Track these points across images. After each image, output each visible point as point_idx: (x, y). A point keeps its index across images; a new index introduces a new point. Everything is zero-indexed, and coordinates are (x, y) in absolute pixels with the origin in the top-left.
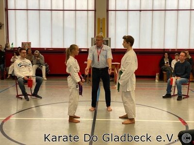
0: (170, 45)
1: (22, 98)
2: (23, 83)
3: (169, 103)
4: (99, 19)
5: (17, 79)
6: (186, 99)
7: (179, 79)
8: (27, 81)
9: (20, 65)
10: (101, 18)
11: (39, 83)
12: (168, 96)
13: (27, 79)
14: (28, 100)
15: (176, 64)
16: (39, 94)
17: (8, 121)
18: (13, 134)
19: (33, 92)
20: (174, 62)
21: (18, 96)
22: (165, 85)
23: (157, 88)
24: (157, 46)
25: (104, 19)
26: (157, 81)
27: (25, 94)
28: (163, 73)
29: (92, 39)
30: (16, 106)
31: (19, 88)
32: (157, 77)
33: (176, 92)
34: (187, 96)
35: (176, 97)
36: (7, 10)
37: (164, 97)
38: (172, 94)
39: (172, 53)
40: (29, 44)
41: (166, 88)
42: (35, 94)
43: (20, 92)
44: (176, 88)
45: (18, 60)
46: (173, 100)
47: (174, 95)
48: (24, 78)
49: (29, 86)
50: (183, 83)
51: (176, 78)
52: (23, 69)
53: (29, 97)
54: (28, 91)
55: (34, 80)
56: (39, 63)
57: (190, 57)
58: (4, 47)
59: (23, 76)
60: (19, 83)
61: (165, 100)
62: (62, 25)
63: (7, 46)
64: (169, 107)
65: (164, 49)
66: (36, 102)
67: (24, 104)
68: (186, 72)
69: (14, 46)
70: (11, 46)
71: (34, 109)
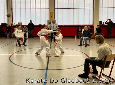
0: (81, 23)
1: (18, 46)
2: (19, 40)
3: (81, 48)
4: (51, 12)
5: (16, 38)
6: (89, 46)
7: (86, 38)
8: (21, 39)
9: (18, 32)
10: (52, 12)
11: (25, 39)
12: (81, 45)
13: (20, 38)
14: (21, 47)
15: (84, 31)
16: (25, 44)
17: (12, 56)
18: (15, 61)
19: (23, 44)
20: (83, 30)
21: (17, 45)
22: (79, 40)
23: (76, 41)
24: (76, 23)
25: (53, 12)
26: (76, 38)
27: (19, 44)
28: (78, 35)
29: (48, 21)
30: (16, 49)
31: (17, 42)
32: (76, 37)
33: (84, 43)
34: (89, 45)
35: (84, 45)
36: (12, 9)
37: (79, 45)
38: (82, 44)
39: (82, 27)
40: (21, 23)
41: (80, 41)
42: (24, 44)
43: (18, 44)
44: (84, 41)
45: (17, 30)
46: (83, 47)
47: (83, 45)
48: (19, 38)
49: (21, 41)
50: (87, 39)
51: (84, 37)
52: (19, 34)
53: (21, 45)
54: (21, 43)
55: (23, 38)
56: (25, 31)
57: (90, 28)
58: (11, 25)
59: (19, 37)
60: (17, 40)
61: (80, 47)
62: (35, 15)
63: (12, 24)
64: (81, 50)
65: (79, 25)
66: (24, 48)
67: (19, 48)
68: (88, 35)
69: (15, 24)
70: (14, 24)
71: (23, 51)
